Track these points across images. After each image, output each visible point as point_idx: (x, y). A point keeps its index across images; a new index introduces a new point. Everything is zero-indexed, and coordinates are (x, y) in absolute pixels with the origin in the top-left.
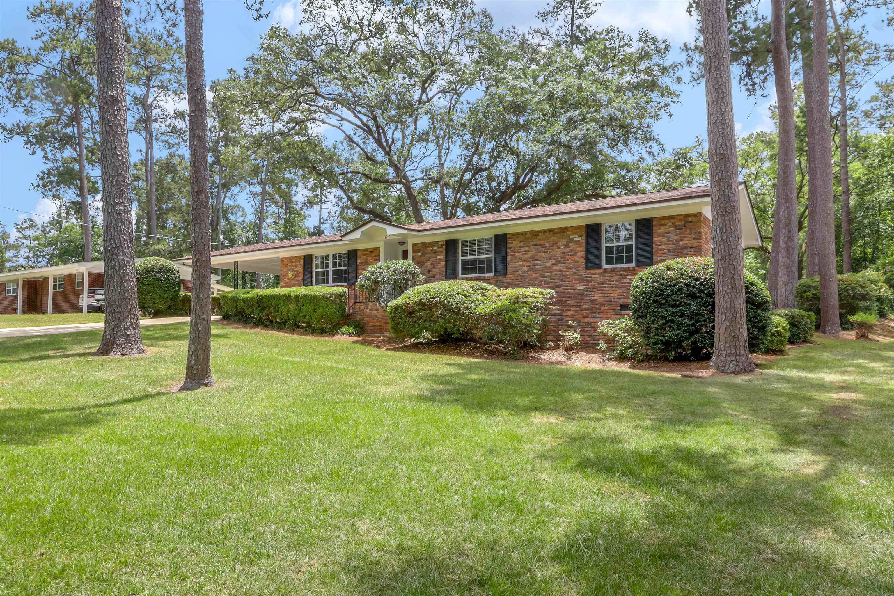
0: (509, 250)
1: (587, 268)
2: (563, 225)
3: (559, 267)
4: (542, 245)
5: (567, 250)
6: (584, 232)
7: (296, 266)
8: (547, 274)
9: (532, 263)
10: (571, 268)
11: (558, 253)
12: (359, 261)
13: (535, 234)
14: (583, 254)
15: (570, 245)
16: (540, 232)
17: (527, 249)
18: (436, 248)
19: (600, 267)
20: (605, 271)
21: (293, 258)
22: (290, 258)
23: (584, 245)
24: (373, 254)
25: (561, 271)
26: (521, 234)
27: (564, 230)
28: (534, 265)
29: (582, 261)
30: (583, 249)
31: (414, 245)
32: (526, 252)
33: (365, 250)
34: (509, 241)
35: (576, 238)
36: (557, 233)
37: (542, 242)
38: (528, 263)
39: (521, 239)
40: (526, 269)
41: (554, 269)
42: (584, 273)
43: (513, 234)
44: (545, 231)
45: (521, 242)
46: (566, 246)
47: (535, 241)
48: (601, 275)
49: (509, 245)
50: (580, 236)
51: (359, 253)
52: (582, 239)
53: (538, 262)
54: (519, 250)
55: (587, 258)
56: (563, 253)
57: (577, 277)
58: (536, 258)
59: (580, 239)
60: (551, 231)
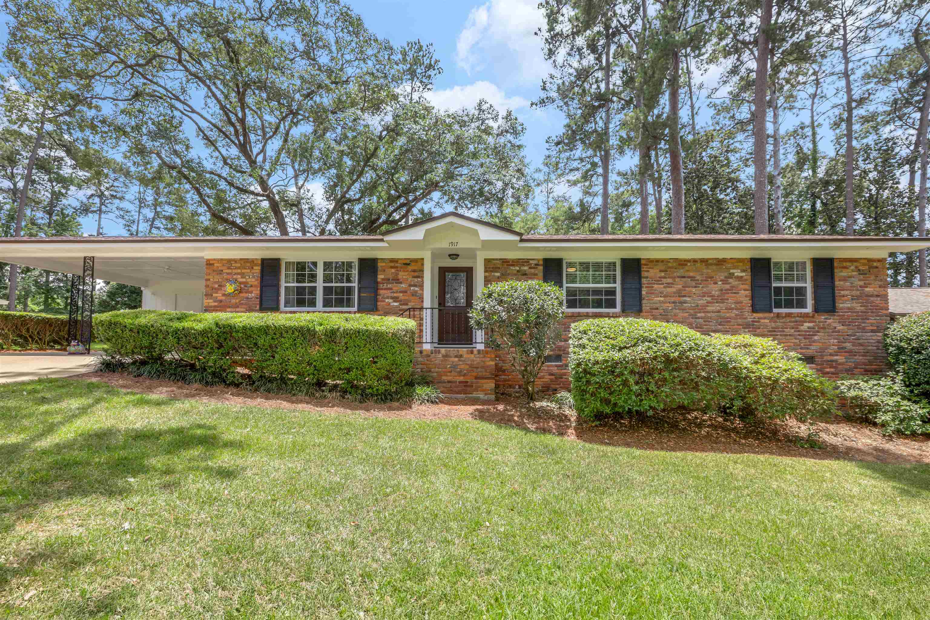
0: (644, 281)
1: (754, 310)
2: (721, 255)
3: (716, 307)
4: (692, 278)
5: (727, 286)
6: (748, 266)
7: (243, 275)
8: (699, 315)
9: (677, 299)
10: (732, 309)
11: (715, 289)
12: (380, 277)
13: (682, 263)
14: (748, 293)
15: (731, 280)
16: (689, 261)
17: (669, 280)
18: (526, 268)
19: (771, 311)
20: (778, 315)
21: (235, 261)
22: (229, 261)
23: (749, 282)
24: (410, 268)
25: (719, 312)
26: (662, 261)
27: (720, 262)
28: (681, 303)
29: (747, 302)
30: (748, 287)
31: (487, 261)
32: (669, 285)
33: (392, 261)
34: (644, 268)
35: (738, 273)
36: (711, 264)
37: (691, 274)
38: (673, 299)
39: (663, 268)
40: (670, 306)
41: (709, 308)
42: (750, 317)
43: (650, 261)
44: (695, 261)
45: (661, 271)
46: (725, 282)
47: (681, 272)
48: (771, 320)
49: (644, 274)
50: (743, 271)
51: (380, 264)
52: (746, 275)
53: (687, 299)
54: (659, 281)
55: (753, 298)
56: (722, 290)
57: (740, 321)
58: (683, 293)
59: (743, 274)
60: (704, 261)
